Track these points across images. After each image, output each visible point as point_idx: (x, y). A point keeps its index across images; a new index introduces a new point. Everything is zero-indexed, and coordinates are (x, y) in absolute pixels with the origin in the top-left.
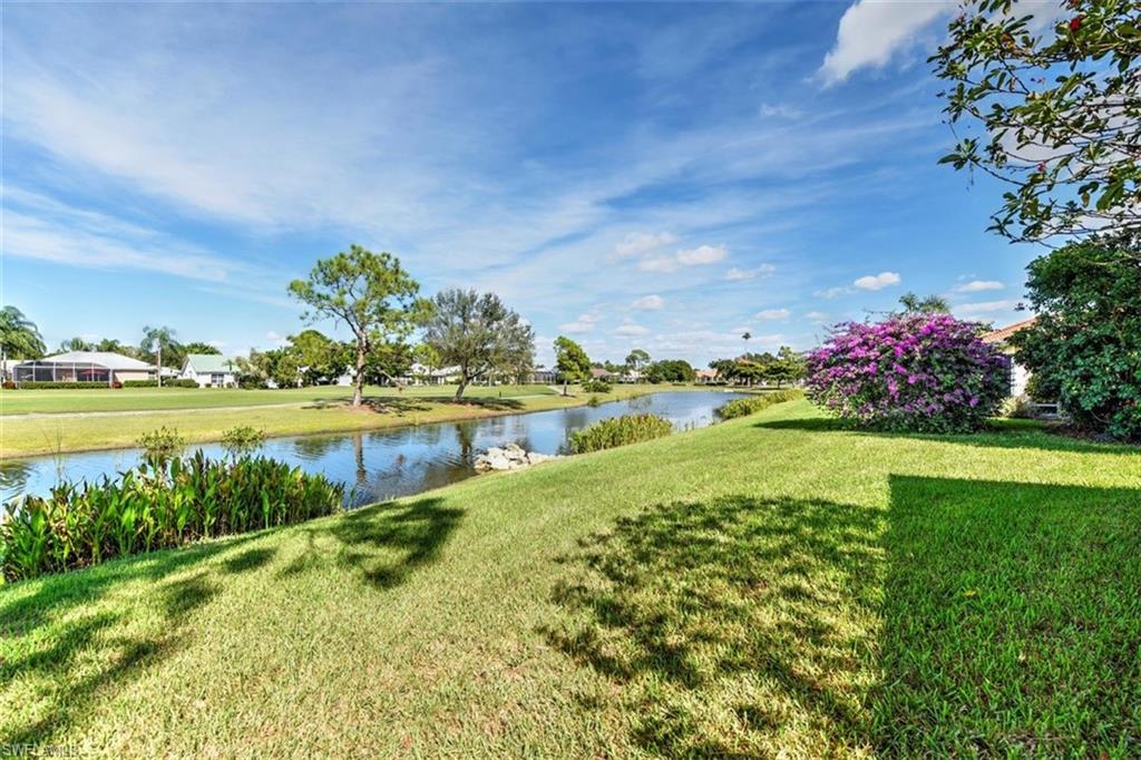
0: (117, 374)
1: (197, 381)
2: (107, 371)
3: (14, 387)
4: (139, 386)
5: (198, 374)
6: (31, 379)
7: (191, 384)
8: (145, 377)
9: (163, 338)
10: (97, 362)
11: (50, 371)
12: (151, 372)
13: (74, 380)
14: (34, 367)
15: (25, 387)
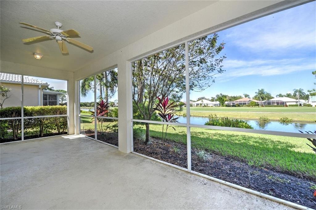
0: (287, 103)
1: (311, 105)
2: (284, 102)
3: (263, 106)
4: (293, 106)
5: (312, 102)
6: (266, 104)
7: (310, 106)
8: (295, 103)
9: (300, 92)
10: (281, 100)
11: (270, 103)
12: (297, 102)
13: (276, 104)
14: (267, 102)
15: (265, 106)
